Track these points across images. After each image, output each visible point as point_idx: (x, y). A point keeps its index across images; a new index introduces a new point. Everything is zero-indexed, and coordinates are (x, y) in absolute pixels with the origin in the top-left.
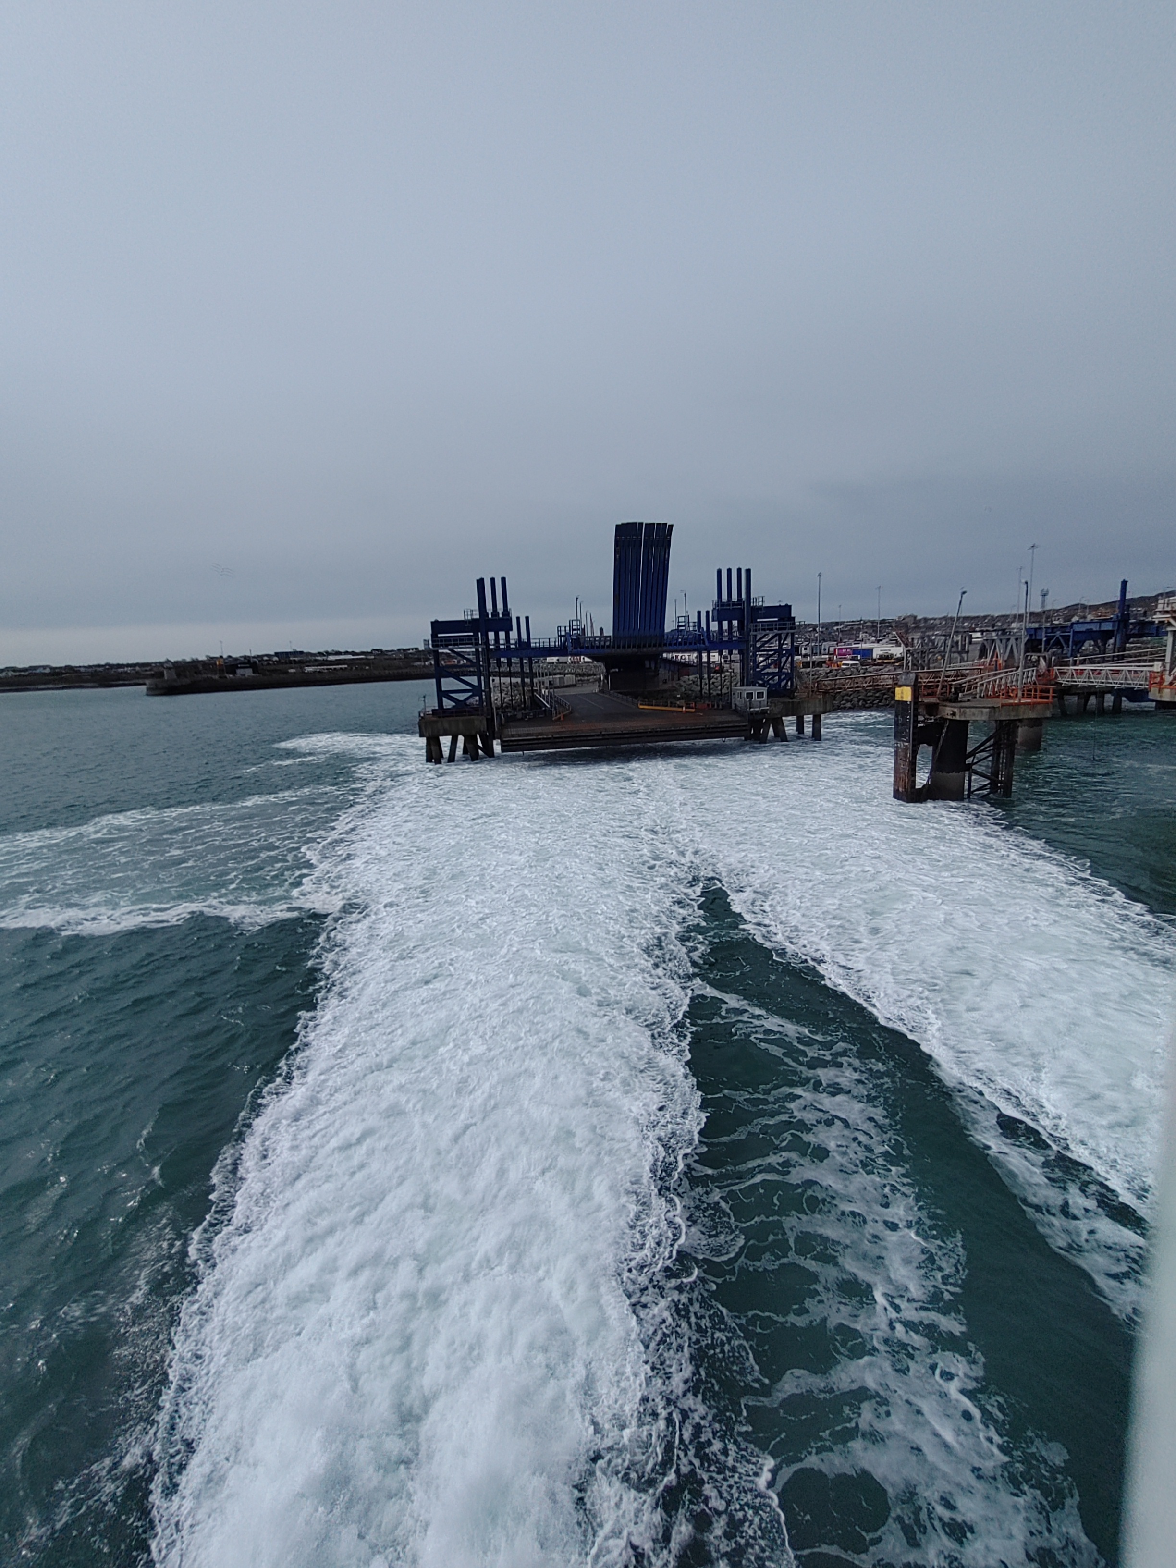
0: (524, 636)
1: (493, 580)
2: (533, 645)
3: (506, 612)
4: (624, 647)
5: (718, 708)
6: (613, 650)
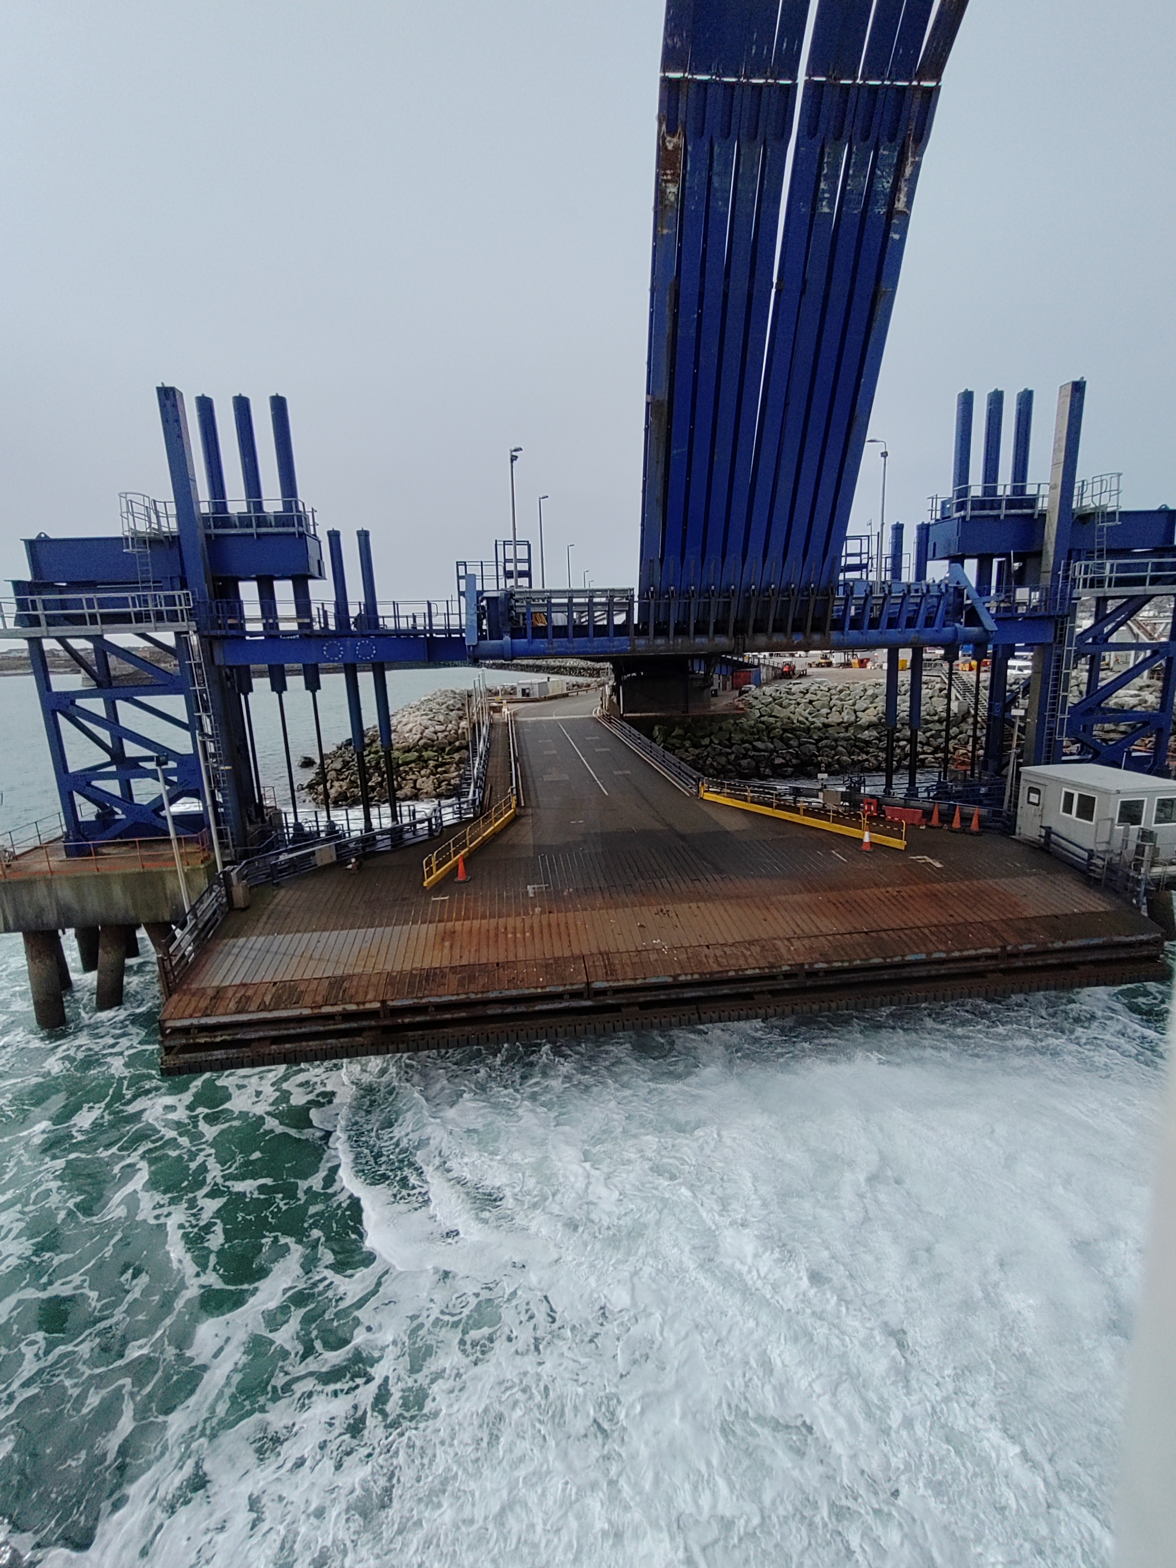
1: (242, 405)
3: (294, 512)
5: (964, 830)
6: (641, 642)
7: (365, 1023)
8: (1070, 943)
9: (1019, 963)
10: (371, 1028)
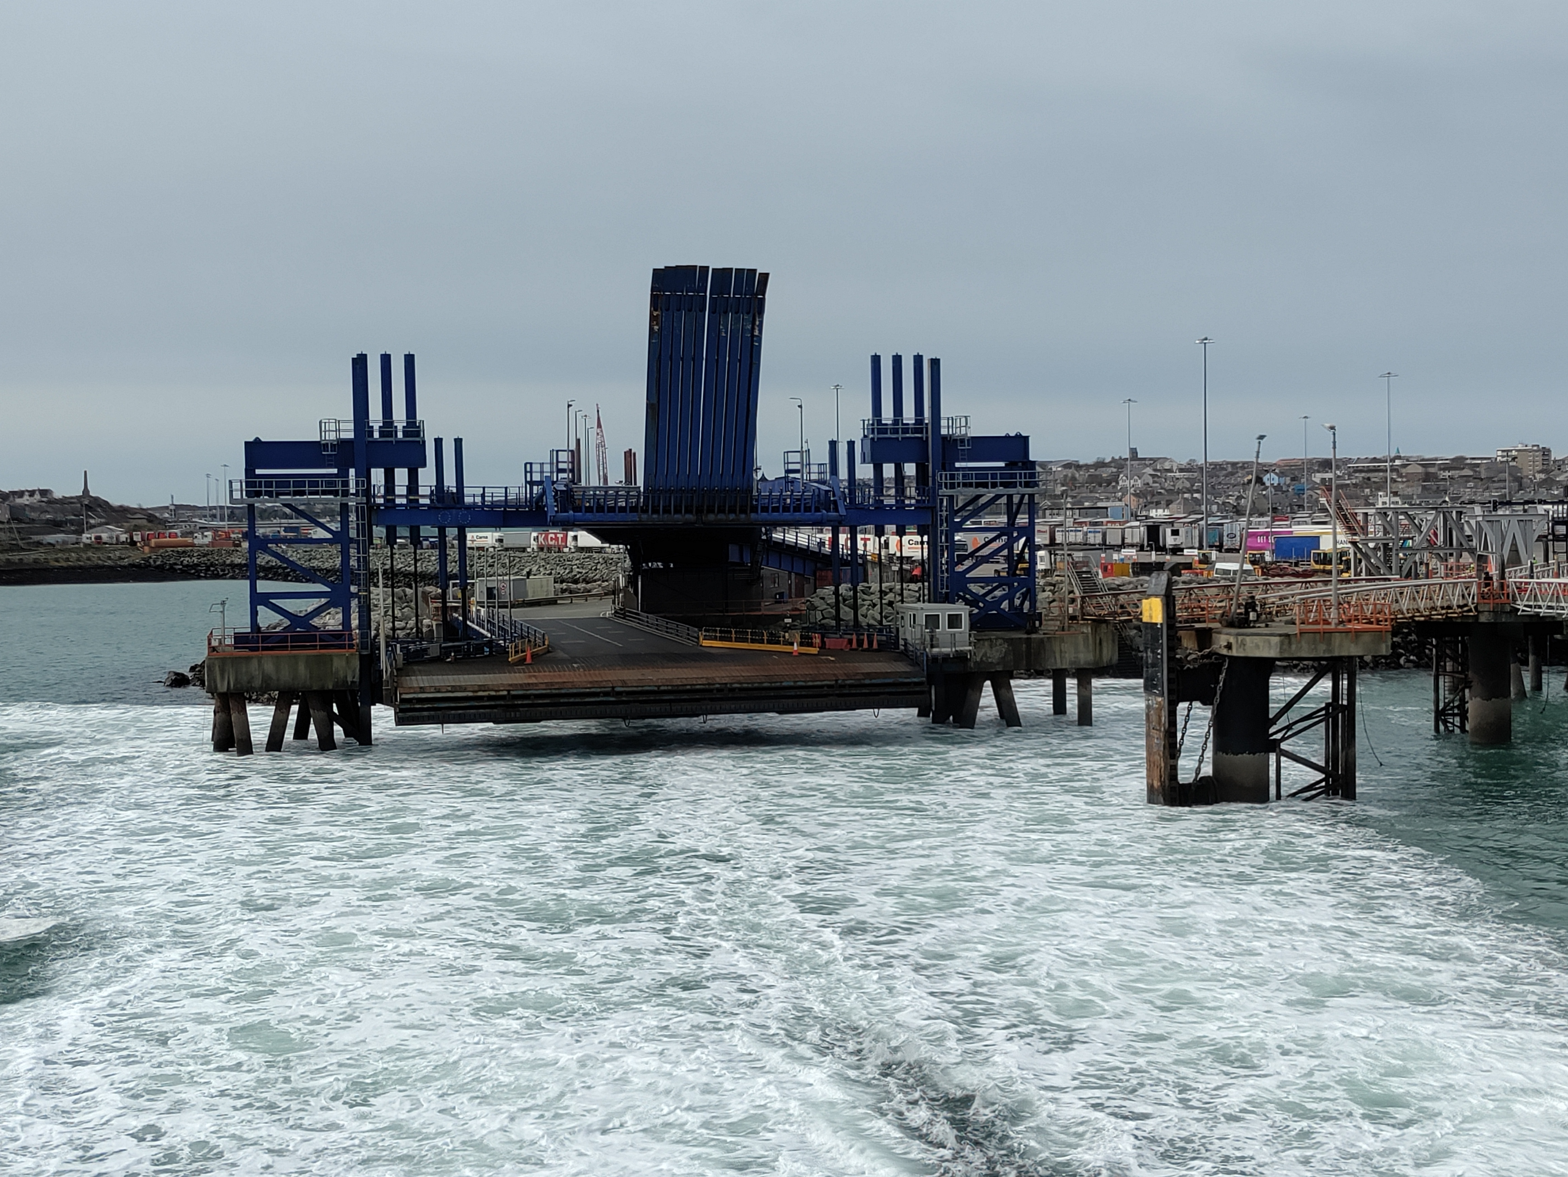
0: (450, 481)
1: (386, 360)
2: (468, 500)
3: (414, 428)
4: (667, 511)
5: (870, 649)
6: (644, 516)
7: (498, 703)
8: (874, 681)
9: (846, 691)
10: (501, 706)
